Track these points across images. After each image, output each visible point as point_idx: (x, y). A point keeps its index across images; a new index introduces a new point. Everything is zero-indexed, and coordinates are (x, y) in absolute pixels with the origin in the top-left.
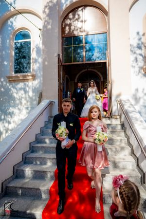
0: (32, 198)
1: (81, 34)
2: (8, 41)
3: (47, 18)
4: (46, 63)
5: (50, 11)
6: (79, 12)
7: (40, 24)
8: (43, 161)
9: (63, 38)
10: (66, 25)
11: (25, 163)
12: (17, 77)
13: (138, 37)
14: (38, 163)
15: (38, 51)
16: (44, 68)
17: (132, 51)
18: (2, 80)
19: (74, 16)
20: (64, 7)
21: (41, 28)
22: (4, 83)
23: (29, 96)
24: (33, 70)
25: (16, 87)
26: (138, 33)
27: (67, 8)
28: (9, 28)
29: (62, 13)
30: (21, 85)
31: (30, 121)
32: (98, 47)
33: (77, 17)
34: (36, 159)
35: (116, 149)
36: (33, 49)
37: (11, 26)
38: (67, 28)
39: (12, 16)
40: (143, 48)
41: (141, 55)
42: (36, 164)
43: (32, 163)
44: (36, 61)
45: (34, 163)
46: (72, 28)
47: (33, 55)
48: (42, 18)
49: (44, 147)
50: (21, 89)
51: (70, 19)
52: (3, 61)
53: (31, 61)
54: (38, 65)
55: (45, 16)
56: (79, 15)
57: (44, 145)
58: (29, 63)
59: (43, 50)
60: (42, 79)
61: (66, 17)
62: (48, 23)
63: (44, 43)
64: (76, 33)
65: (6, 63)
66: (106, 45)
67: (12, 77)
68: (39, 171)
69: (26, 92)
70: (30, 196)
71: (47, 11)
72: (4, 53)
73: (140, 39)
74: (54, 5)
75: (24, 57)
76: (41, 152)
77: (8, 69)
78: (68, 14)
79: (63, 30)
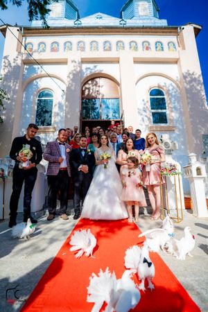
2: (32, 97)
3: (71, 82)
4: (69, 116)
5: (74, 77)
6: (97, 80)
9: (82, 98)
10: (86, 88)
13: (143, 103)
15: (60, 106)
17: (139, 113)
19: (92, 82)
20: (85, 75)
21: (65, 89)
24: (54, 122)
26: (143, 100)
27: (87, 77)
28: (34, 87)
29: (83, 79)
32: (112, 108)
33: (95, 83)
36: (56, 105)
37: (36, 85)
38: (87, 91)
40: (147, 111)
41: (146, 116)
44: (58, 114)
46: (91, 91)
47: (55, 110)
48: (66, 81)
51: (89, 84)
52: (25, 114)
53: (53, 115)
55: (69, 79)
56: (97, 82)
58: (51, 117)
59: (66, 106)
61: (87, 83)
62: (72, 85)
63: (66, 100)
64: (94, 95)
65: (28, 116)
66: (119, 107)
71: (71, 76)
72: (27, 106)
73: (145, 104)
74: (78, 73)
75: (46, 112)
77: (30, 120)
78: (88, 81)
79: (83, 92)
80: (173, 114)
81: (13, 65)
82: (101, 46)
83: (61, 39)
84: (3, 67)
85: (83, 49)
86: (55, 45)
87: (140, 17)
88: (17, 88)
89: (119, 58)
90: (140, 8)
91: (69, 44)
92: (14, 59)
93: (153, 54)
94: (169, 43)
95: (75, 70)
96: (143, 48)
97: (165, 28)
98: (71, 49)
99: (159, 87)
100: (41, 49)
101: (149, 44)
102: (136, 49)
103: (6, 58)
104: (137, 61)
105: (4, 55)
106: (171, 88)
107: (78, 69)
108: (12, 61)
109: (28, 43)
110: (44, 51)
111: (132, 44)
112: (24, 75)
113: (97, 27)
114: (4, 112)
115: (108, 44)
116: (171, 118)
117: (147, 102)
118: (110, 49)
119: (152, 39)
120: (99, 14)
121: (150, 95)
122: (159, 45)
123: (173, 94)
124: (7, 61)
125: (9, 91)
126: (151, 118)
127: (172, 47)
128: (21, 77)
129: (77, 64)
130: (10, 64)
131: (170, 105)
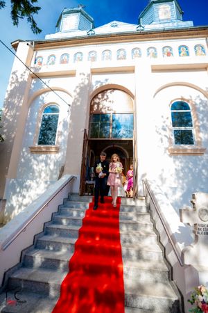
0: (39, 296)
1: (108, 112)
2: (36, 113)
3: (77, 96)
4: (72, 137)
5: (81, 91)
6: (108, 93)
7: (70, 100)
8: (57, 247)
9: (90, 114)
10: (95, 103)
11: (36, 248)
12: (40, 148)
13: (162, 120)
14: (51, 248)
15: (65, 124)
16: (69, 142)
17: (157, 132)
18: (24, 150)
19: (103, 96)
20: (94, 89)
21: (71, 104)
22: (26, 154)
23: (50, 169)
24: (58, 142)
25: (37, 158)
26: (162, 117)
27: (97, 90)
28: (40, 102)
29: (91, 93)
30: (43, 157)
31: (47, 197)
32: (125, 126)
33: (105, 97)
34: (50, 243)
35: (140, 235)
36: (61, 122)
37: (42, 101)
38: (96, 106)
39: (44, 92)
40: (168, 130)
41: (165, 136)
42: (48, 250)
43: (44, 248)
44: (61, 134)
45: (47, 248)
46: (101, 106)
47: (60, 128)
48: (73, 95)
49: (60, 229)
50: (42, 161)
51: (99, 99)
52: (28, 131)
53: (57, 134)
54: (63, 138)
55: (75, 94)
56: (107, 96)
57: (60, 227)
58: (54, 135)
59: (70, 124)
60: (65, 152)
61: (96, 96)
62: (78, 100)
63: (71, 118)
64: (103, 111)
65: (30, 134)
66: (133, 124)
67: (34, 148)
68: (51, 260)
69: (47, 164)
70: (36, 293)
71: (78, 90)
72: (31, 124)
73: (164, 122)
74: (85, 86)
75: (50, 129)
76: (55, 235)
77: (32, 139)
78: (97, 95)
79: (92, 107)
80: (201, 135)
81: (20, 80)
82: (114, 55)
83: (71, 51)
84: (10, 83)
85: (94, 59)
86: (65, 57)
87: (160, 22)
88: (21, 104)
89: (134, 67)
90: (160, 12)
91: (80, 55)
92: (22, 75)
93: (176, 60)
94: (195, 47)
95: (82, 83)
96: (164, 53)
97: (191, 30)
98: (81, 60)
99: (182, 99)
100: (50, 62)
101: (171, 50)
102: (155, 55)
103: (14, 73)
104: (156, 70)
105: (13, 70)
106: (198, 102)
107: (87, 82)
108: (19, 76)
109: (39, 57)
110: (53, 63)
111: (150, 50)
112: (30, 90)
113: (110, 35)
114: (5, 131)
115: (122, 52)
116: (199, 139)
117: (167, 118)
118: (124, 57)
119: (175, 44)
120: (115, 22)
121: (172, 109)
122: (184, 50)
123: (202, 108)
124: (14, 77)
125: (13, 108)
126: (173, 138)
127: (200, 51)
128: (26, 92)
129: (85, 76)
130: (17, 79)
131: (197, 124)
